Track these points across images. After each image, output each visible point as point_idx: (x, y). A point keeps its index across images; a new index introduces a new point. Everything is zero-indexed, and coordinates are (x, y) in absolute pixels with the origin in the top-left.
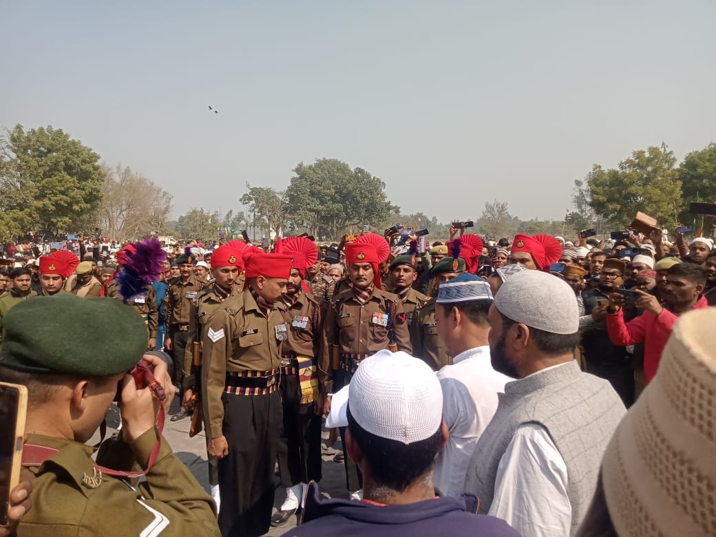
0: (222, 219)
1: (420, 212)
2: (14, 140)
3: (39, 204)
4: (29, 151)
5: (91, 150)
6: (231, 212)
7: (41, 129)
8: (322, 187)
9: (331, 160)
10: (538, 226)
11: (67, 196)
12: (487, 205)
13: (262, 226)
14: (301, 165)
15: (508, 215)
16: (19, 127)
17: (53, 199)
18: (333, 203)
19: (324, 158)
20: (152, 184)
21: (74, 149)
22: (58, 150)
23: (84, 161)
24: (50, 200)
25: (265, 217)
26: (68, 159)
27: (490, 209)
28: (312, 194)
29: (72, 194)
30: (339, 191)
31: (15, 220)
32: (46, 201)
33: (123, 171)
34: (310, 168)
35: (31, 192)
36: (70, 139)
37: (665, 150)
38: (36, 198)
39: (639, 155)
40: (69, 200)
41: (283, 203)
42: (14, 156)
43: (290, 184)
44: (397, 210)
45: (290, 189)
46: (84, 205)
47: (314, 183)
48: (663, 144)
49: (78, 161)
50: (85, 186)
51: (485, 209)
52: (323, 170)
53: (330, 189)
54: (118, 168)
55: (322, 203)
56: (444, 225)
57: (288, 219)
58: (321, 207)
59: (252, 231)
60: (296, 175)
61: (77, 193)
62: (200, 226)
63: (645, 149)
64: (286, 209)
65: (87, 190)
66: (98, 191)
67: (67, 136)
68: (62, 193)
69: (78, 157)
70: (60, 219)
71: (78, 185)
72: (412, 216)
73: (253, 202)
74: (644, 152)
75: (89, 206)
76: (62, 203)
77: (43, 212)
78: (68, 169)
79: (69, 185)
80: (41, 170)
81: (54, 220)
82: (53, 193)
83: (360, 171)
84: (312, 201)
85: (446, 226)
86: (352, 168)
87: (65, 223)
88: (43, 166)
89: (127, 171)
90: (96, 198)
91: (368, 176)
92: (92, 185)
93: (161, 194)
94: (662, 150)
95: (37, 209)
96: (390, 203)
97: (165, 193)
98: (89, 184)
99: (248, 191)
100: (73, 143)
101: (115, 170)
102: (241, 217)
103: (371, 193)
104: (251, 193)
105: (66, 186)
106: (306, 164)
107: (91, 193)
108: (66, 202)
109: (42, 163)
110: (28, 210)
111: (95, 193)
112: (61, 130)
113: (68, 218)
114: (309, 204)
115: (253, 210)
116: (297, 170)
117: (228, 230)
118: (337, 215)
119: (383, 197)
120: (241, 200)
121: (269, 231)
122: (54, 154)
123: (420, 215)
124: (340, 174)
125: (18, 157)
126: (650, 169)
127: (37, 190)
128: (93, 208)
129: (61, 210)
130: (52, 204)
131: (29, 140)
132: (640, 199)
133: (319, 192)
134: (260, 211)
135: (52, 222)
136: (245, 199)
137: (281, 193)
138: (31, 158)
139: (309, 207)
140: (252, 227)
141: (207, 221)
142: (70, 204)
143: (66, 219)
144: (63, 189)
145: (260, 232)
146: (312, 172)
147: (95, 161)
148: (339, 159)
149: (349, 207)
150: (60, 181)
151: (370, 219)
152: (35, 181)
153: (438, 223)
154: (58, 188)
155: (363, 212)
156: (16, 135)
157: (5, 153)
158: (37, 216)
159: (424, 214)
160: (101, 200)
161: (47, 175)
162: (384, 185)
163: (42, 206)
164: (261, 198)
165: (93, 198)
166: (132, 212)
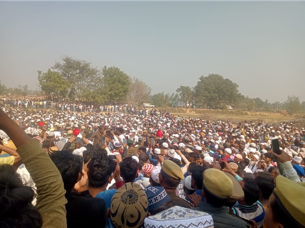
0: (170, 96)
1: (258, 97)
2: (104, 71)
3: (110, 93)
4: (108, 75)
5: (126, 74)
7: (112, 67)
8: (210, 87)
9: (215, 75)
11: (118, 90)
12: (289, 97)
13: (184, 101)
14: (202, 76)
16: (105, 67)
18: (214, 93)
19: (212, 74)
20: (145, 84)
21: (121, 74)
23: (124, 78)
24: (113, 91)
26: (119, 78)
27: (290, 99)
28: (205, 89)
29: (120, 90)
30: (217, 88)
33: (136, 79)
34: (206, 78)
36: (120, 71)
38: (109, 91)
41: (193, 92)
42: (103, 76)
43: (197, 84)
44: (243, 97)
45: (196, 87)
47: (206, 85)
49: (122, 79)
50: (124, 87)
51: (288, 99)
52: (211, 79)
53: (213, 87)
54: (134, 78)
55: (209, 93)
56: (271, 103)
57: (194, 99)
58: (208, 95)
59: (180, 103)
60: (200, 81)
61: (121, 90)
62: (160, 100)
64: (194, 95)
65: (124, 89)
67: (119, 70)
68: (117, 89)
69: (122, 77)
71: (122, 87)
75: (125, 94)
77: (111, 95)
78: (119, 81)
79: (119, 87)
80: (111, 82)
81: (114, 98)
82: (114, 89)
83: (227, 80)
84: (205, 92)
85: (272, 104)
86: (224, 78)
89: (137, 79)
90: (127, 91)
91: (231, 82)
92: (126, 87)
93: (148, 88)
95: (109, 94)
96: (240, 94)
97: (149, 88)
98: (125, 86)
99: (179, 87)
101: (133, 79)
102: (177, 95)
103: (232, 89)
104: (181, 88)
106: (204, 76)
108: (118, 92)
109: (111, 79)
110: (107, 95)
111: (127, 89)
112: (117, 68)
114: (203, 93)
115: (181, 95)
116: (200, 79)
118: (215, 98)
119: (237, 91)
120: (176, 91)
121: (187, 103)
122: (115, 76)
124: (218, 81)
125: (105, 77)
127: (109, 88)
129: (116, 95)
130: (114, 93)
131: (108, 71)
133: (208, 88)
134: (183, 95)
136: (178, 90)
137: (193, 88)
138: (108, 77)
139: (203, 95)
140: (180, 101)
141: (163, 98)
142: (119, 93)
143: (118, 98)
144: (117, 88)
145: (183, 104)
146: (206, 80)
147: (127, 79)
148: (219, 74)
149: (221, 95)
150: (116, 85)
151: (231, 101)
152: (109, 85)
153: (268, 102)
154: (116, 88)
155: (227, 98)
156: (104, 69)
157: (101, 76)
158: (109, 97)
159: (260, 99)
160: (128, 92)
161: (113, 83)
162: (238, 86)
163: (110, 94)
164: (184, 90)
165: (126, 91)
166: (137, 94)
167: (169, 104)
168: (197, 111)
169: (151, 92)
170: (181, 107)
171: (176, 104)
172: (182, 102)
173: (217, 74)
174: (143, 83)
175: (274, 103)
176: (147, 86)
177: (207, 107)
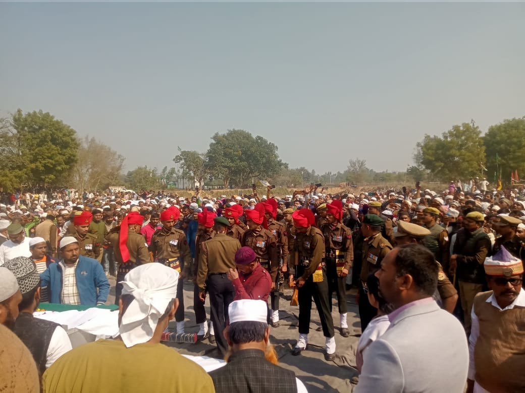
0: (159, 172)
1: (303, 166)
2: (15, 120)
3: (33, 166)
4: (26, 128)
5: (70, 127)
6: (166, 168)
7: (35, 112)
8: (232, 150)
9: (238, 131)
10: (387, 176)
11: (52, 160)
13: (189, 178)
14: (217, 134)
15: (367, 168)
16: (19, 111)
17: (43, 162)
18: (240, 162)
19: (234, 129)
20: (110, 149)
21: (58, 126)
22: (46, 127)
23: (64, 135)
24: (40, 163)
25: (191, 172)
26: (54, 133)
27: (353, 164)
28: (225, 155)
29: (56, 159)
30: (244, 153)
31: (16, 177)
32: (38, 164)
33: (90, 140)
34: (224, 136)
35: (27, 157)
36: (55, 120)
37: (473, 125)
38: (31, 162)
39: (456, 128)
40: (54, 162)
41: (204, 161)
42: (15, 131)
43: (209, 148)
44: (286, 166)
45: (209, 152)
46: (64, 166)
47: (226, 147)
48: (472, 120)
49: (61, 135)
50: (65, 153)
51: (350, 165)
52: (233, 138)
53: (238, 151)
54: (87, 138)
55: (232, 161)
56: (320, 176)
57: (208, 173)
58: (231, 164)
59: (182, 181)
60: (214, 142)
61: (59, 158)
62: (144, 179)
63: (460, 124)
64: (206, 166)
65: (67, 156)
66: (74, 156)
67: (53, 117)
68: (49, 158)
69: (61, 132)
70: (47, 176)
71: (60, 152)
72: (297, 170)
73: (183, 161)
74: (459, 127)
75: (68, 167)
76: (49, 165)
77: (35, 171)
78: (54, 141)
79: (54, 152)
80: (35, 142)
81: (43, 177)
82: (43, 157)
83: (260, 138)
84: (225, 160)
85: (322, 176)
86: (254, 136)
87: (50, 179)
88: (36, 138)
89: (93, 140)
90: (73, 161)
91: (266, 142)
92: (70, 152)
93: (117, 157)
94: (471, 125)
95: (32, 170)
96: (281, 161)
97: (119, 156)
98: (68, 151)
99: (179, 153)
100: (57, 122)
101: (84, 140)
102: (173, 171)
103: (268, 154)
104: (181, 155)
105: (52, 153)
106: (221, 133)
107: (69, 158)
108: (52, 164)
109: (35, 136)
110: (25, 170)
111: (72, 157)
112: (48, 113)
113: (53, 176)
114: (223, 162)
115: (182, 167)
117: (164, 181)
118: (243, 169)
119: (276, 157)
120: (174, 160)
121: (194, 182)
122: (44, 130)
123: (302, 169)
124: (245, 141)
125: (18, 132)
126: (463, 138)
127: (31, 156)
128: (71, 168)
129: (48, 170)
130: (42, 166)
131: (26, 121)
132: (456, 159)
133: (230, 153)
134: (188, 167)
135: (41, 178)
136: (177, 159)
137: (203, 155)
138: (27, 133)
139: (223, 164)
140: (182, 179)
141: (149, 175)
142: (55, 166)
143: (52, 176)
144: (49, 155)
145: (188, 183)
146: (225, 139)
147: (72, 135)
148: (244, 130)
149: (252, 164)
150: (48, 150)
151: (267, 173)
152: (30, 150)
153: (316, 174)
154: (46, 154)
155: (262, 168)
156: (17, 116)
157: (9, 130)
158: (31, 174)
159: (306, 168)
160: (76, 162)
161: (39, 145)
162: (277, 148)
163: (35, 167)
164: (189, 159)
165: (71, 161)
166: (95, 169)
167: (162, 184)
168: (214, 194)
169: (123, 164)
170: (183, 189)
171: (175, 185)
172: (186, 181)
173: (242, 129)
174: (106, 146)
175: (323, 174)
176: (115, 154)
177: (229, 187)
